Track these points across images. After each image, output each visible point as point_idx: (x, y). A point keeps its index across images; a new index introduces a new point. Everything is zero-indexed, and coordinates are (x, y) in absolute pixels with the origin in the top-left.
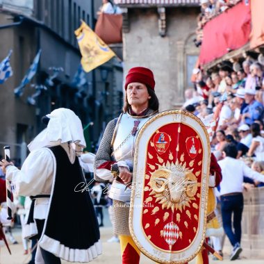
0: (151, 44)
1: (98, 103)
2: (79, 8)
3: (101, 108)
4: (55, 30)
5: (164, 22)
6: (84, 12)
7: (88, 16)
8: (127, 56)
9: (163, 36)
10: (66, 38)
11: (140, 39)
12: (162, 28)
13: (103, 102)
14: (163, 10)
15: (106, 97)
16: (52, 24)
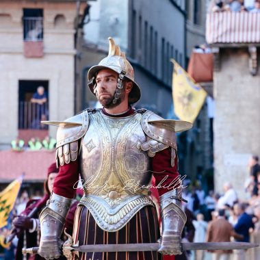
0: (242, 82)
1: (189, 140)
2: (172, 47)
3: (193, 145)
4: (148, 68)
5: (255, 62)
6: (177, 52)
7: (181, 55)
8: (218, 95)
9: (254, 75)
10: (159, 76)
11: (231, 78)
12: (253, 68)
13: (195, 139)
14: (253, 50)
15: (197, 134)
16: (146, 62)
